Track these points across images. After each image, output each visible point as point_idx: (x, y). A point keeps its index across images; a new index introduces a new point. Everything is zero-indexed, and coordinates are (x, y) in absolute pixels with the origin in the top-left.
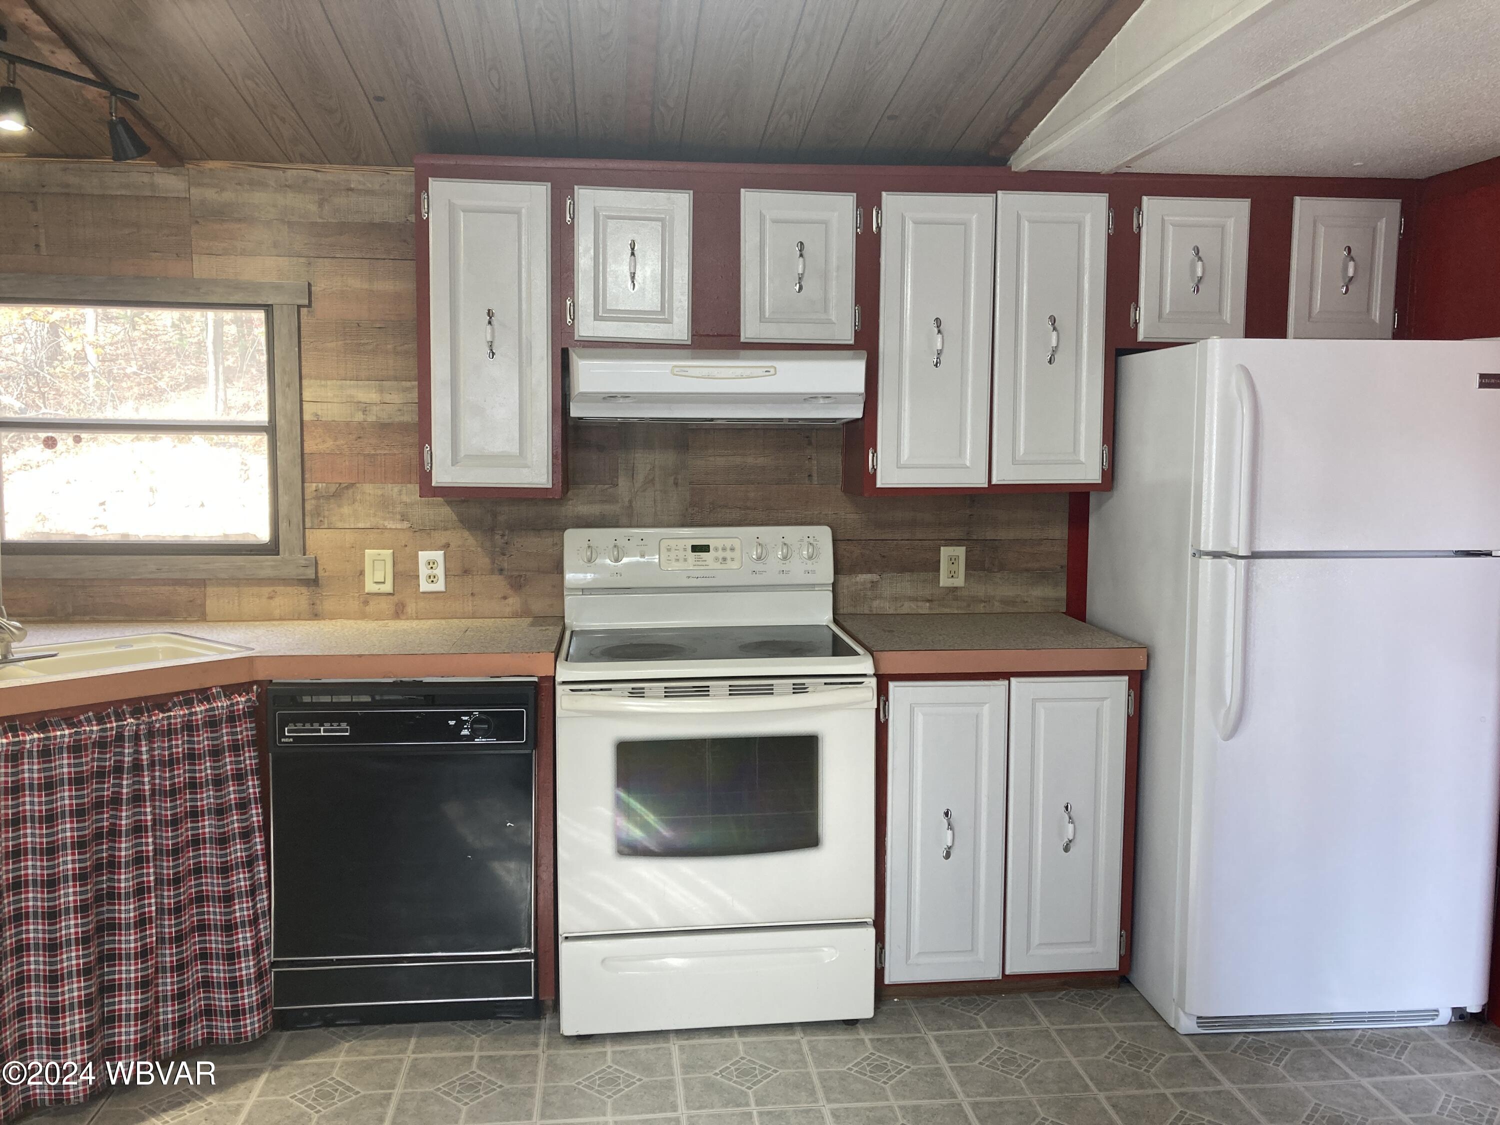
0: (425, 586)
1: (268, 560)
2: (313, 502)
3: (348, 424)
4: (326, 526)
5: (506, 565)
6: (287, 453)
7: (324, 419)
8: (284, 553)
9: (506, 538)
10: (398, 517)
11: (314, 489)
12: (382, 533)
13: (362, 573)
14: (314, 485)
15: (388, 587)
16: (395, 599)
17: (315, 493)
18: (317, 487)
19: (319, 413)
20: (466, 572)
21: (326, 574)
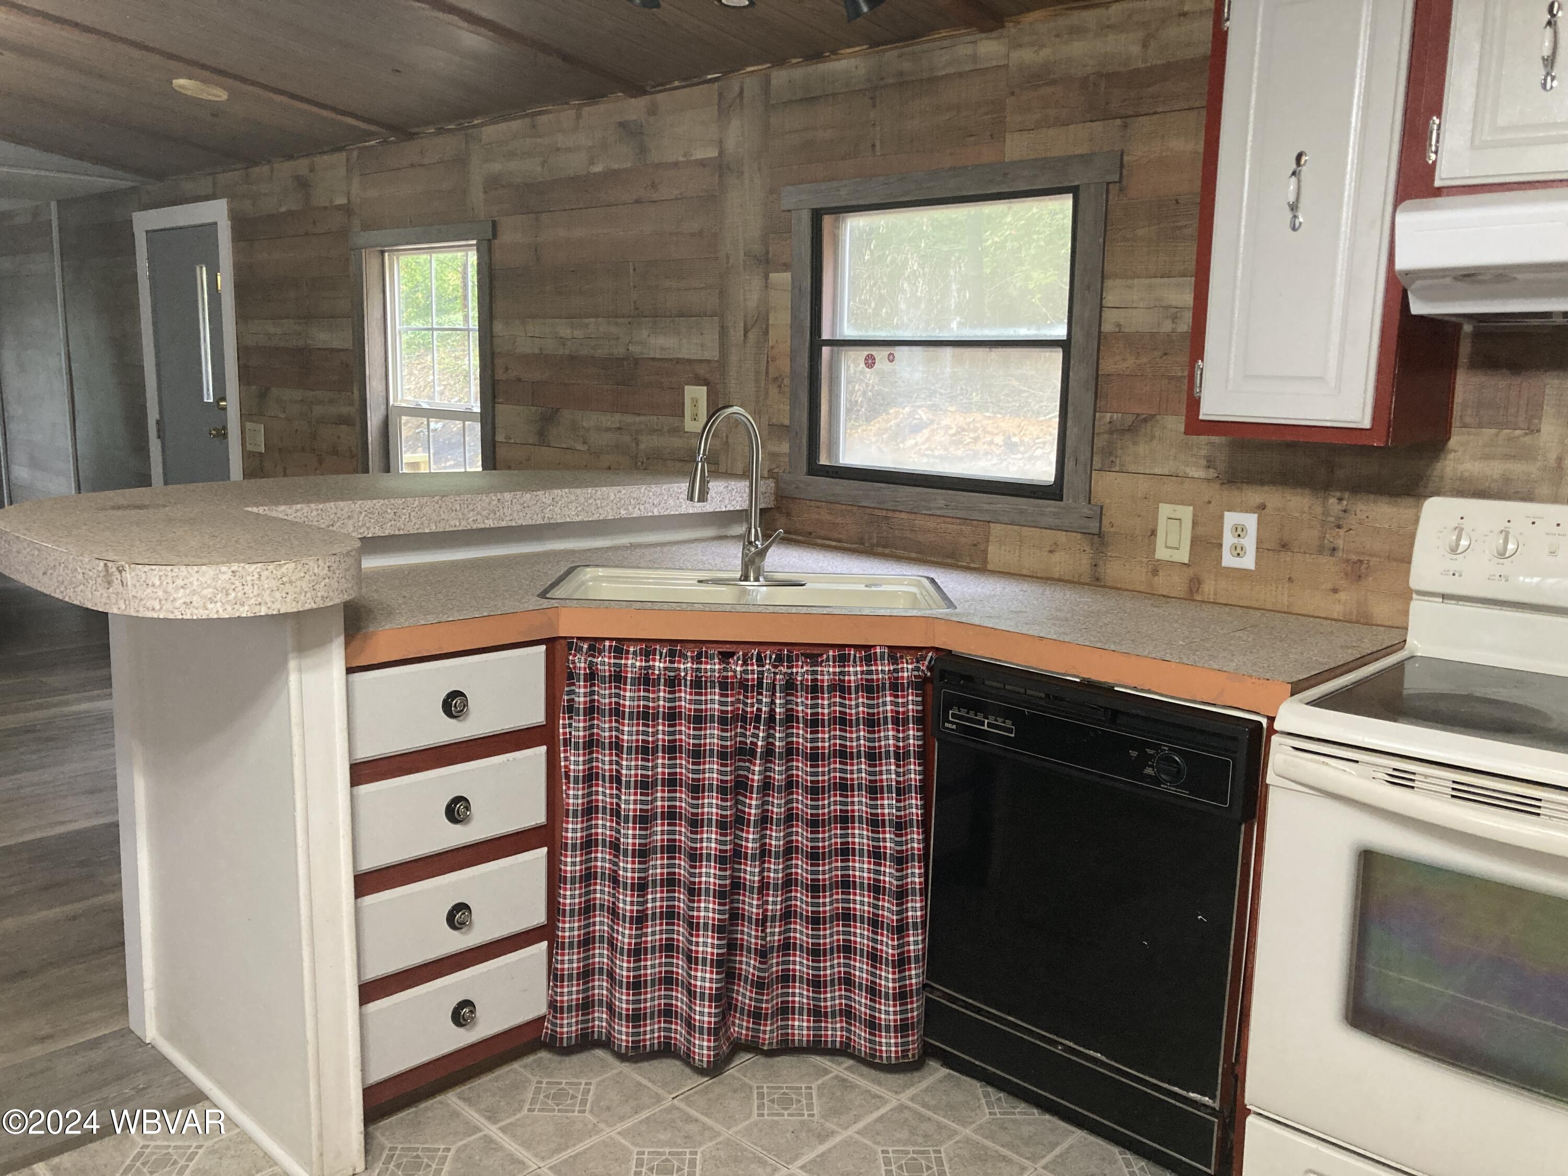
0: (1228, 560)
1: (1050, 506)
2: (1106, 436)
3: (1153, 335)
4: (1117, 468)
5: (1340, 543)
6: (1079, 374)
7: (1126, 330)
8: (1068, 500)
9: (1345, 503)
10: (1204, 462)
11: (1108, 420)
12: (1182, 483)
13: (1153, 533)
14: (1109, 415)
15: (1183, 556)
16: (1191, 572)
17: (1108, 426)
18: (1111, 418)
19: (1122, 322)
20: (1284, 546)
21: (1112, 530)
